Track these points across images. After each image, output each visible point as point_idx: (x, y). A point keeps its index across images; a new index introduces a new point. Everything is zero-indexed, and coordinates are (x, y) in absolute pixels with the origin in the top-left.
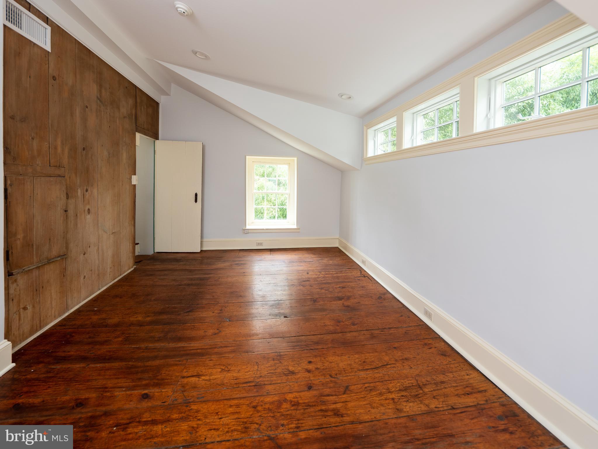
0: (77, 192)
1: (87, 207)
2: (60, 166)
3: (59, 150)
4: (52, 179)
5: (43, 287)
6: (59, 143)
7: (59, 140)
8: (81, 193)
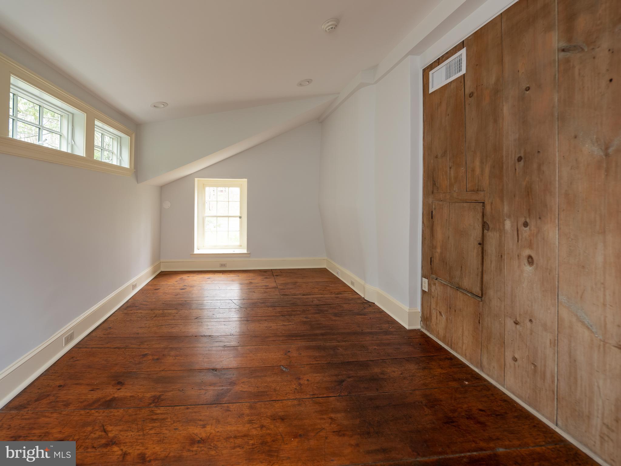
0: (504, 225)
1: (527, 252)
2: (479, 190)
3: (478, 171)
4: (465, 204)
5: (455, 311)
6: (477, 163)
7: (477, 159)
8: (512, 226)
